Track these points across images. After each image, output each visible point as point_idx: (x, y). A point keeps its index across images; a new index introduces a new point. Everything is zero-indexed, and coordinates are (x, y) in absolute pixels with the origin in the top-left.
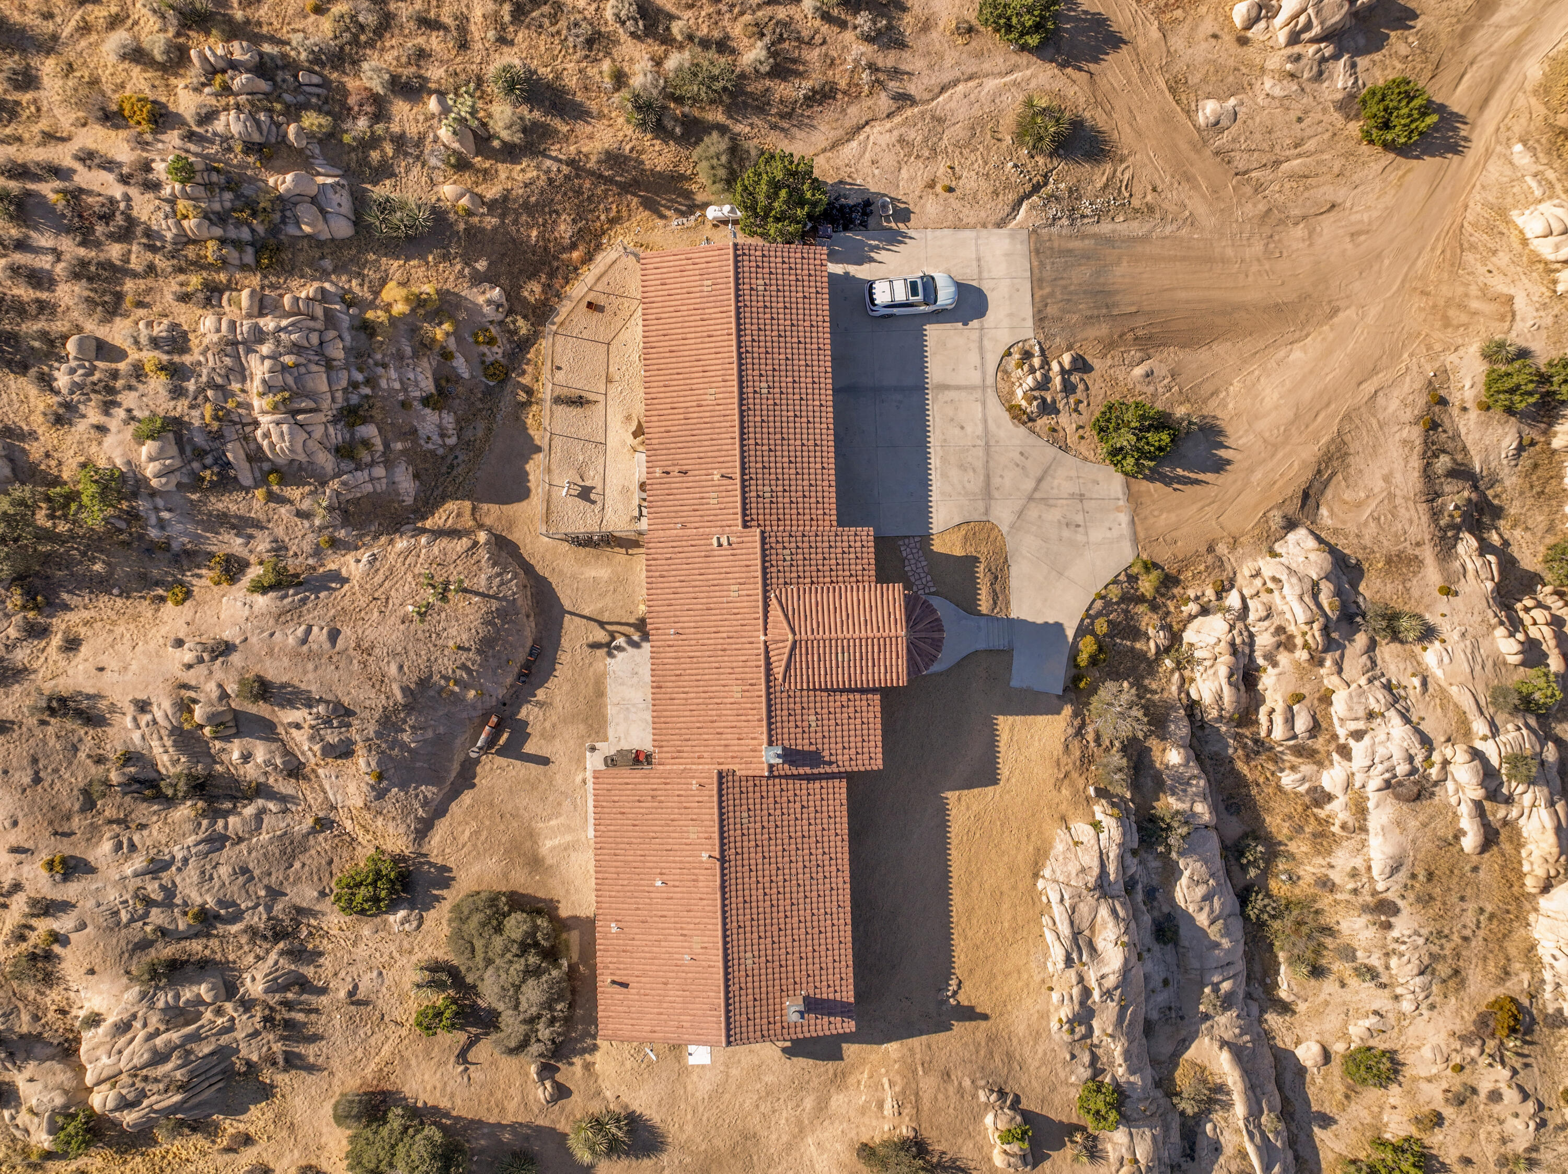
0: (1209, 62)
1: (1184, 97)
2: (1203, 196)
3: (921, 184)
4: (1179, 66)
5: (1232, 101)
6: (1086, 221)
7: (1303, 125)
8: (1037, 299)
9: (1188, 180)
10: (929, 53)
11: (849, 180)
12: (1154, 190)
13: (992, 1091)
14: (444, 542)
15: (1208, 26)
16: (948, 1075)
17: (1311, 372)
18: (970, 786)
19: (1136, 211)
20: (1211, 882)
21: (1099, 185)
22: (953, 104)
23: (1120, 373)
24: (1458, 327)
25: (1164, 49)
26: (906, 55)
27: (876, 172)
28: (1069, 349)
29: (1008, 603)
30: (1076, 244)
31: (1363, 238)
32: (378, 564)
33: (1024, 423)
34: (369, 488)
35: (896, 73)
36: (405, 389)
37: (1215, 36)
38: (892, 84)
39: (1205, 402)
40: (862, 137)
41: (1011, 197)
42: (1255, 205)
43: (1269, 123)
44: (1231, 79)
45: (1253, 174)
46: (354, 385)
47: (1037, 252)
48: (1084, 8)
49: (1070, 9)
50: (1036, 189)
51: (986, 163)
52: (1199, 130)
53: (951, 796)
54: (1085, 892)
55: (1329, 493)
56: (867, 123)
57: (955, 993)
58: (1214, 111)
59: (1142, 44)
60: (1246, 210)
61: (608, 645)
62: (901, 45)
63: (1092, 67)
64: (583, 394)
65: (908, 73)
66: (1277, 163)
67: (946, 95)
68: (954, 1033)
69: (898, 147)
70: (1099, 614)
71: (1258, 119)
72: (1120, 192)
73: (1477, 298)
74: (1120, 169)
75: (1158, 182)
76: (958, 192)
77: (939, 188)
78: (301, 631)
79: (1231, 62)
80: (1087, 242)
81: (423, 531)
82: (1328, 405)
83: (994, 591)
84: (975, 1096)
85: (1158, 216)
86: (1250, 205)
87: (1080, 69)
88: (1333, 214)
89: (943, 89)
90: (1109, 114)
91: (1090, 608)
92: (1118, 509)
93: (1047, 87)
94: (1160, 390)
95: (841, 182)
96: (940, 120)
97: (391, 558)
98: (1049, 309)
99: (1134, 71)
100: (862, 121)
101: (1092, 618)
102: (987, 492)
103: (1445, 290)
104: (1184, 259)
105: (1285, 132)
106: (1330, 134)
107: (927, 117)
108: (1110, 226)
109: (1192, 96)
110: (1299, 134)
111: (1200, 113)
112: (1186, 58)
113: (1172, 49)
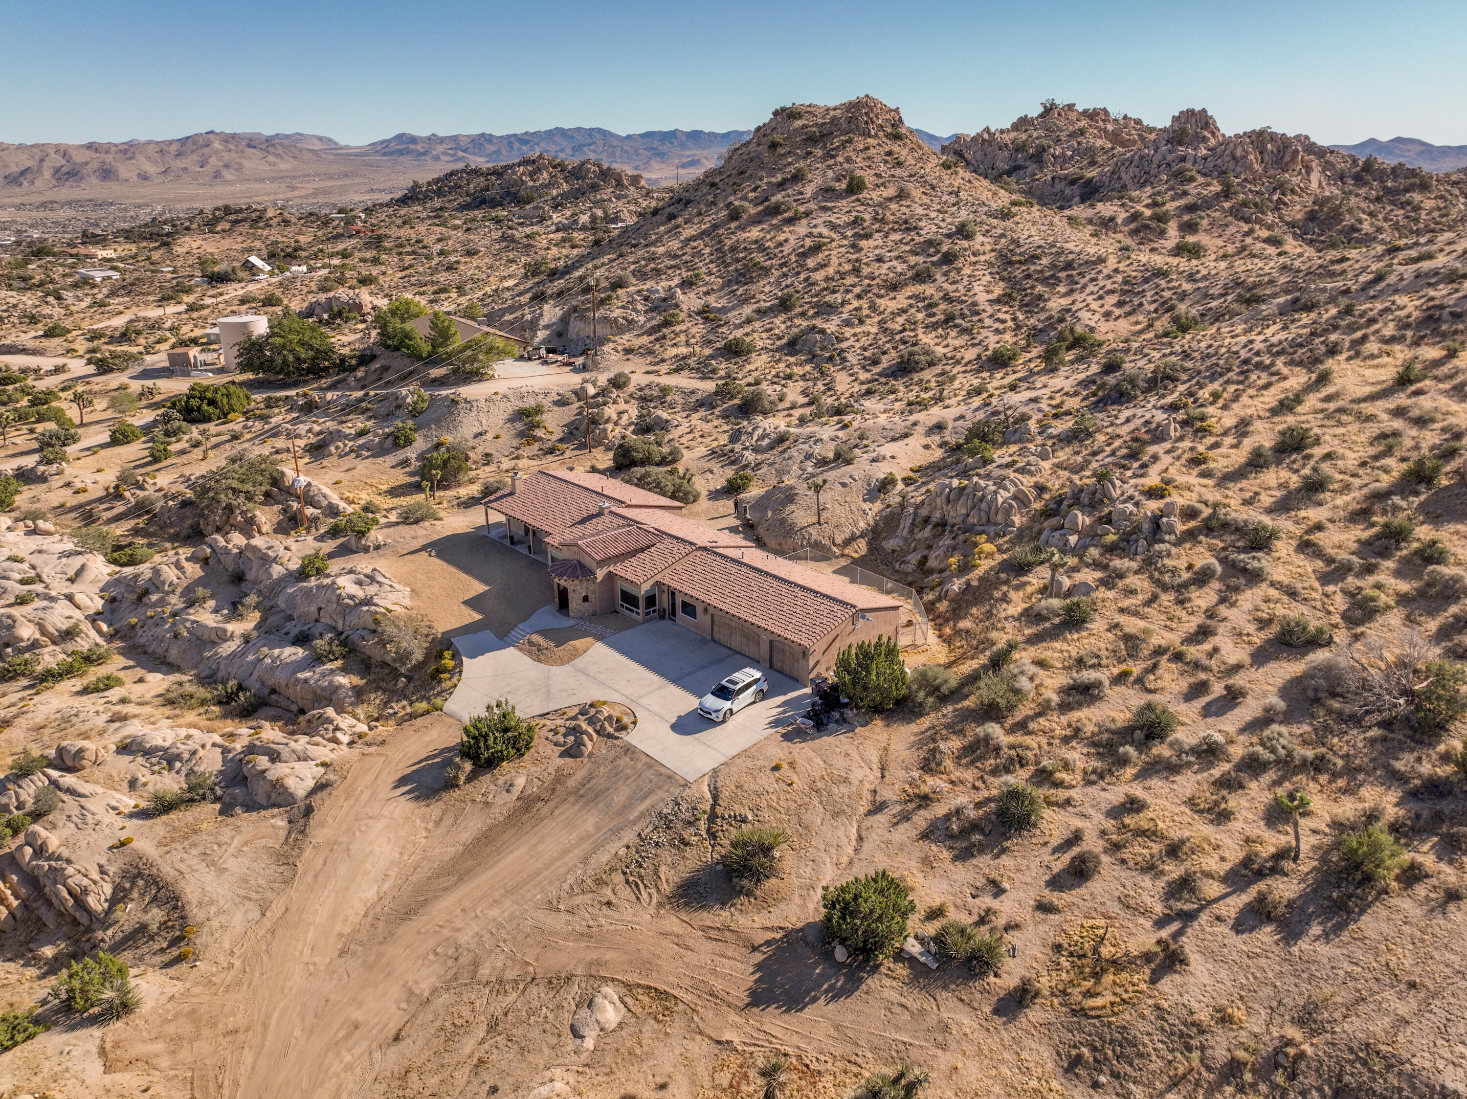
0: (649, 1055)
1: (646, 999)
2: (556, 934)
3: (800, 760)
4: (677, 1026)
5: (589, 1043)
6: (650, 828)
7: (486, 1088)
9: (582, 934)
12: (609, 903)
13: (385, 545)
17: (346, 889)
19: (613, 870)
21: (663, 869)
22: (840, 833)
23: (534, 770)
24: (176, 1016)
25: (708, 1031)
26: (914, 833)
28: (591, 755)
29: (521, 650)
30: (643, 807)
31: (341, 1034)
33: (587, 704)
34: (901, 526)
35: (905, 817)
37: (663, 1087)
38: (898, 808)
39: (444, 812)
40: (875, 767)
41: (725, 794)
42: (494, 968)
43: (531, 1058)
44: (609, 1060)
45: (514, 995)
46: (954, 526)
47: (670, 777)
48: (821, 1001)
49: (832, 988)
50: (713, 817)
51: (770, 806)
52: (605, 980)
53: (491, 587)
55: (282, 833)
56: (883, 777)
57: (428, 553)
58: (603, 1010)
59: (733, 1017)
60: (502, 957)
62: (925, 836)
63: (759, 957)
66: (493, 1027)
67: (854, 835)
68: (420, 546)
70: (451, 678)
71: (547, 1051)
72: (641, 878)
73: (157, 1056)
74: (655, 895)
75: (610, 913)
76: (768, 772)
77: (784, 765)
79: (621, 1075)
80: (636, 814)
81: (862, 536)
83: (535, 645)
85: (589, 881)
86: (499, 964)
87: (768, 943)
88: (393, 1032)
89: (860, 838)
90: (705, 929)
91: (461, 674)
93: (782, 906)
94: (492, 787)
96: (836, 815)
98: (627, 759)
99: (719, 985)
100: (886, 773)
103: (204, 1047)
104: (539, 872)
105: (504, 1065)
107: (848, 810)
108: (625, 840)
109: (638, 1010)
110: (485, 1076)
111: (616, 998)
112: (675, 1041)
113: (698, 1037)
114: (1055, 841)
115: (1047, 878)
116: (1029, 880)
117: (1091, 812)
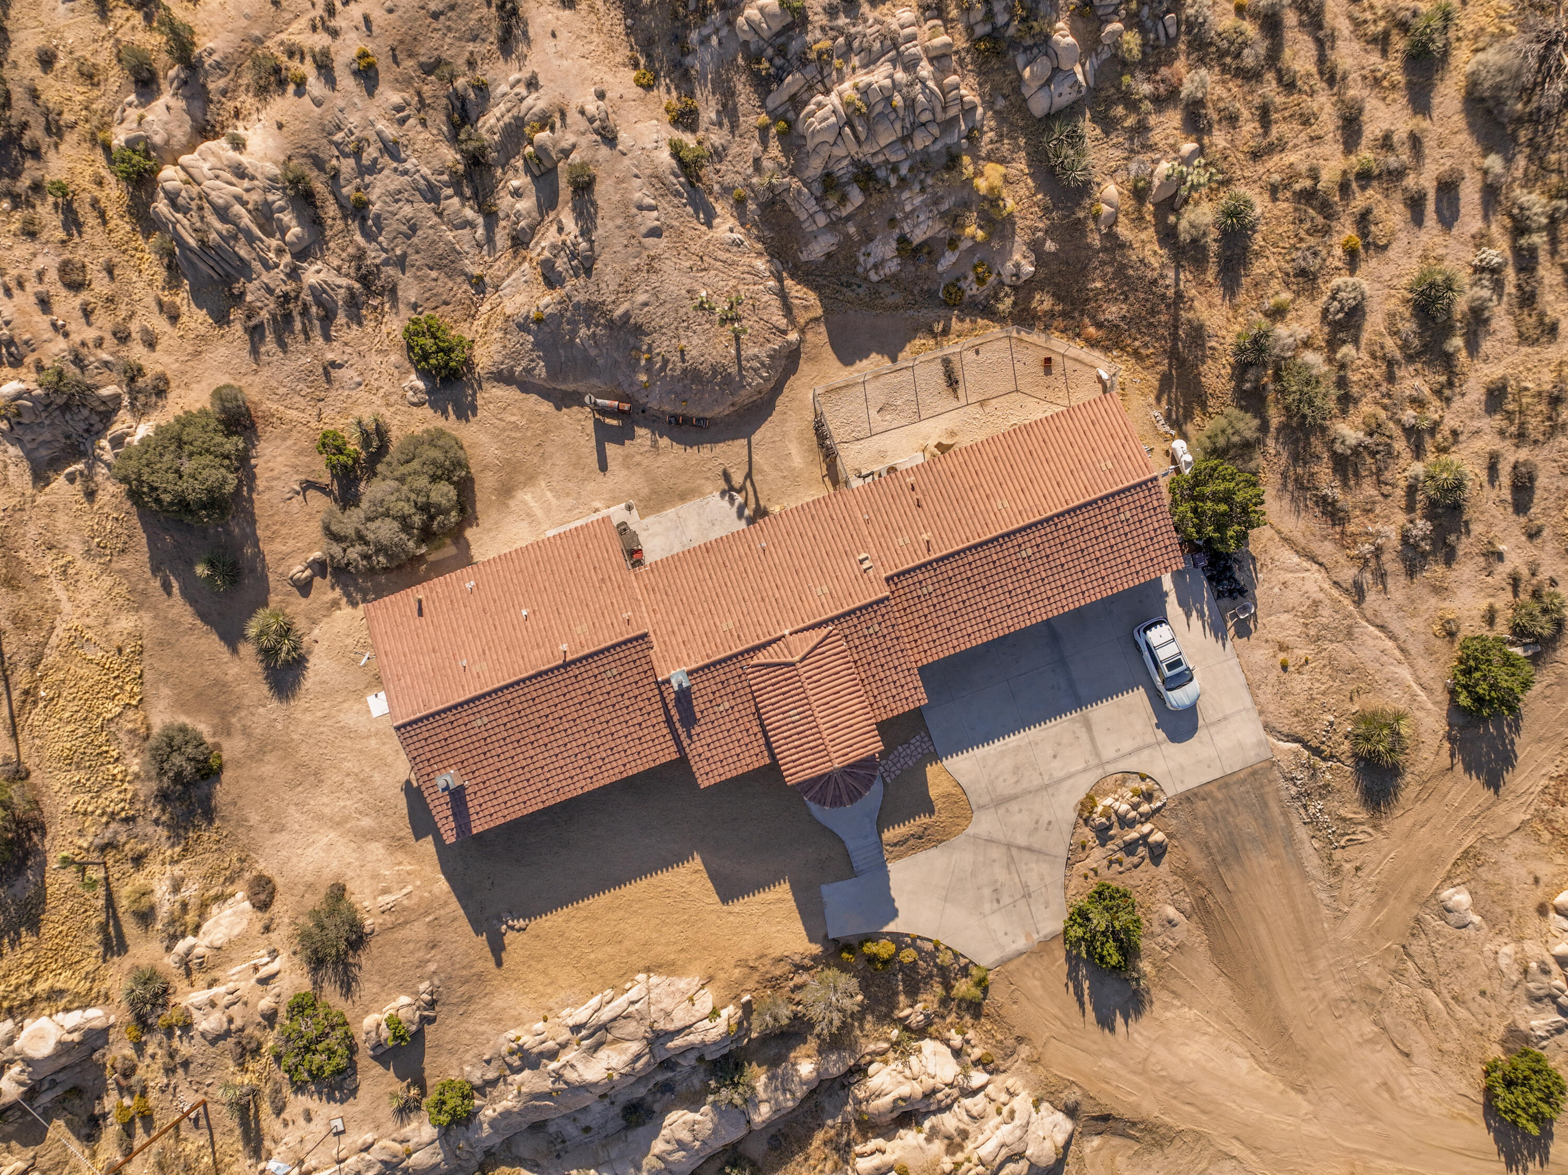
0: (1508, 882)
1: (1463, 868)
2: (1369, 920)
3: (1280, 637)
4: (1492, 854)
5: (1477, 919)
6: (1302, 811)
7: (1478, 998)
8: (1207, 788)
9: (1379, 900)
10: (1413, 602)
11: (1258, 566)
12: (1357, 869)
13: (432, 994)
14: (776, 302)
15: (1544, 870)
16: (433, 947)
17: (1231, 1085)
18: (712, 878)
19: (1330, 857)
20: (697, 1144)
21: (1342, 812)
22: (1370, 642)
23: (1163, 894)
25: (1504, 833)
26: (1403, 580)
27: (1276, 590)
28: (1169, 836)
29: (899, 857)
30: (1275, 809)
31: (1386, 1095)
32: (735, 249)
33: (1080, 816)
34: (803, 216)
35: (1381, 576)
36: (907, 216)
37: (1537, 881)
38: (1368, 576)
39: (1164, 987)
40: (1306, 564)
41: (1299, 730)
42: (1379, 975)
43: (1468, 963)
44: (1499, 910)
45: (1410, 964)
46: (895, 169)
47: (1254, 773)
48: (1516, 740)
49: (1509, 726)
50: (1316, 752)
51: (1324, 693)
52: (1435, 894)
53: (697, 863)
54: (647, 1023)
55: (1116, 1141)
56: (1321, 565)
57: (512, 928)
58: (1459, 903)
59: (1501, 809)
60: (1371, 967)
61: (732, 488)
62: (1411, 572)
63: (1459, 767)
64: (961, 383)
65: (1385, 588)
66: (1430, 984)
67: (1377, 632)
68: (475, 938)
69: (1309, 602)
70: (919, 950)
71: (1467, 950)
72: (1343, 835)
74: (1365, 828)
75: (1366, 871)
76: (1285, 676)
77: (1282, 656)
78: (649, 201)
79: (1516, 905)
80: (1281, 818)
81: (780, 280)
82: (1204, 1112)
83: (907, 840)
84: (422, 979)
85: (1332, 880)
86: (1377, 970)
87: (1452, 756)
88: (1400, 1057)
89: (1382, 628)
90: (1417, 799)
91: (922, 939)
92: (1028, 935)
93: (1422, 729)
94: (1159, 939)
95: (1254, 559)
96: (1350, 635)
97: (745, 260)
98: (1201, 804)
99: (1470, 810)
100: (1321, 560)
101: (913, 945)
102: (1001, 802)
104: (1299, 920)
105: (1466, 983)
106: (1480, 1029)
107: (1348, 622)
108: (1305, 837)
109: (1467, 877)
110: (1468, 997)
111: (1452, 890)
112: (1503, 858)
113: (1507, 841)
114: (1484, 476)
115: (1510, 510)
116: (1504, 524)
117: (1476, 424)
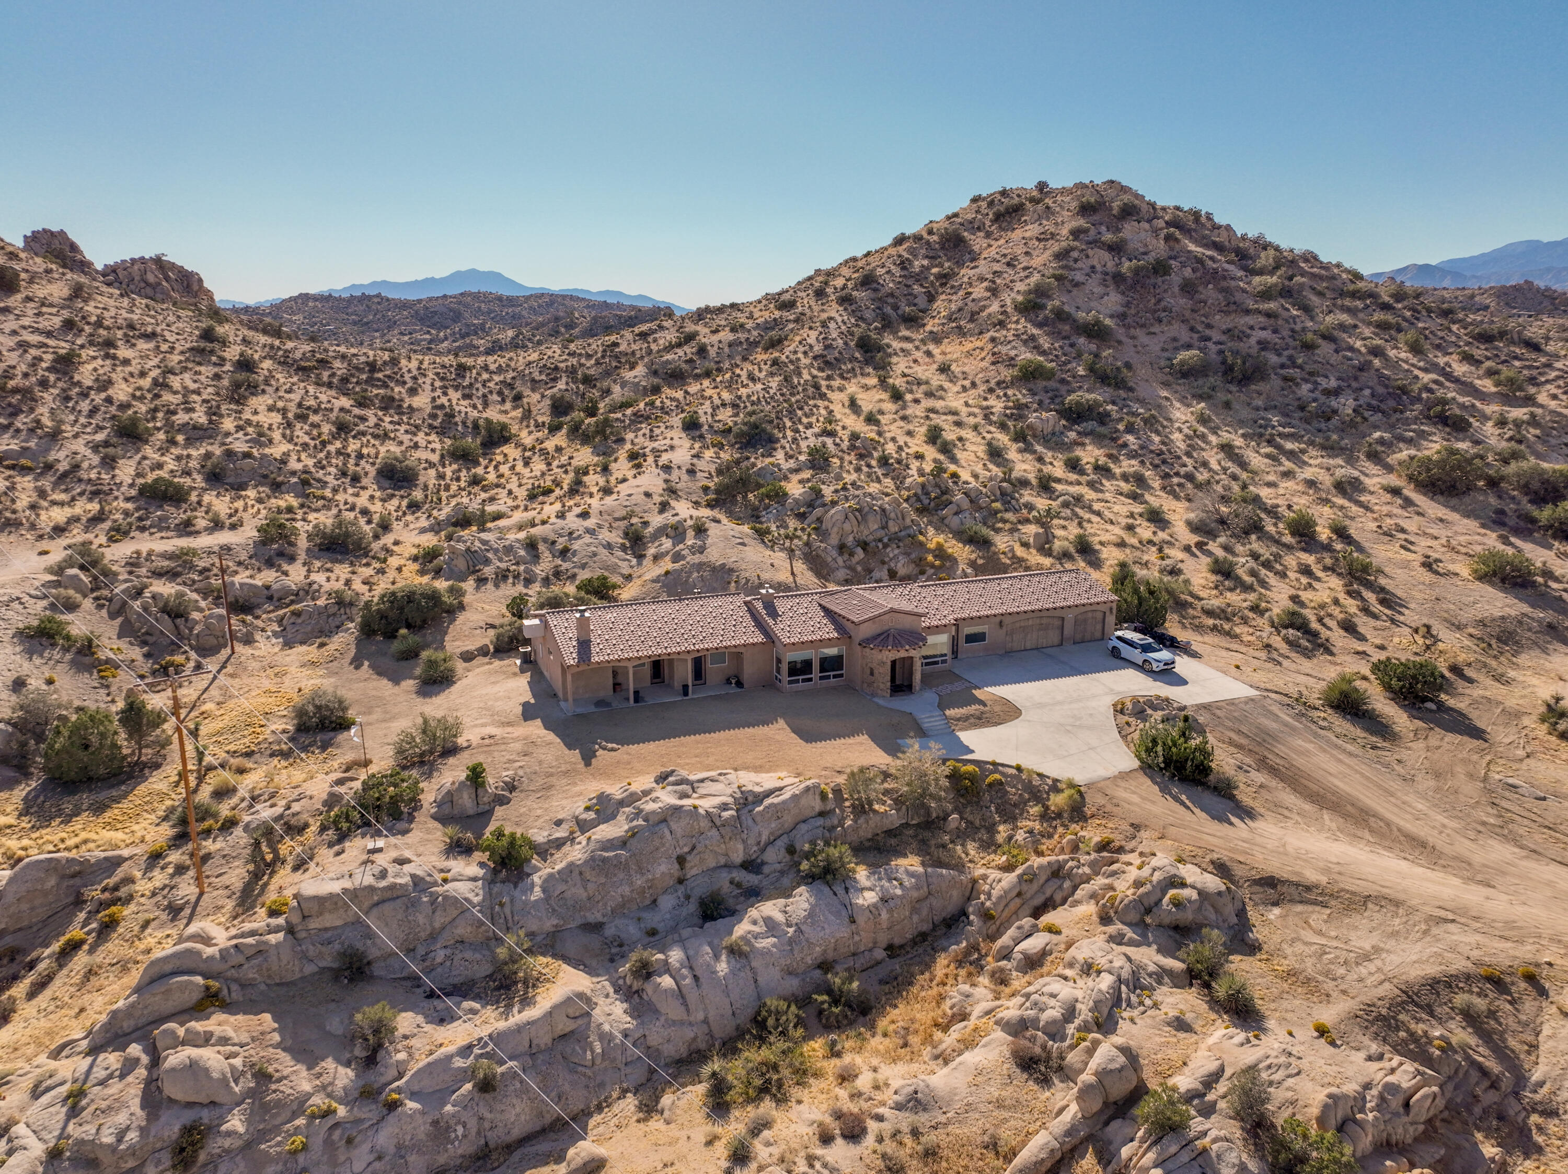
1: (1500, 769)
2: (1440, 786)
5: (1549, 796)
6: (1313, 723)
9: (1437, 776)
12: (1399, 760)
13: (513, 780)
16: (525, 755)
18: (794, 731)
20: (791, 930)
23: (1220, 752)
26: (1304, 659)
29: (964, 729)
30: (1287, 718)
33: (1116, 710)
34: (829, 560)
35: (1286, 657)
41: (1273, 689)
46: (880, 540)
48: (1475, 723)
50: (1299, 701)
52: (1488, 776)
53: (781, 723)
56: (1236, 651)
57: (604, 749)
67: (1305, 676)
68: (567, 751)
70: (1002, 774)
75: (1408, 762)
76: (1243, 672)
77: (1233, 662)
80: (1297, 724)
83: (968, 717)
84: (507, 769)
86: (1482, 814)
87: (1425, 723)
90: (1417, 737)
91: (1003, 765)
92: (1106, 769)
94: (1239, 777)
100: (1235, 649)
101: (994, 768)
108: (1329, 735)
